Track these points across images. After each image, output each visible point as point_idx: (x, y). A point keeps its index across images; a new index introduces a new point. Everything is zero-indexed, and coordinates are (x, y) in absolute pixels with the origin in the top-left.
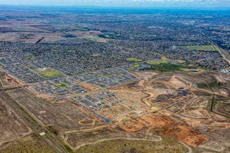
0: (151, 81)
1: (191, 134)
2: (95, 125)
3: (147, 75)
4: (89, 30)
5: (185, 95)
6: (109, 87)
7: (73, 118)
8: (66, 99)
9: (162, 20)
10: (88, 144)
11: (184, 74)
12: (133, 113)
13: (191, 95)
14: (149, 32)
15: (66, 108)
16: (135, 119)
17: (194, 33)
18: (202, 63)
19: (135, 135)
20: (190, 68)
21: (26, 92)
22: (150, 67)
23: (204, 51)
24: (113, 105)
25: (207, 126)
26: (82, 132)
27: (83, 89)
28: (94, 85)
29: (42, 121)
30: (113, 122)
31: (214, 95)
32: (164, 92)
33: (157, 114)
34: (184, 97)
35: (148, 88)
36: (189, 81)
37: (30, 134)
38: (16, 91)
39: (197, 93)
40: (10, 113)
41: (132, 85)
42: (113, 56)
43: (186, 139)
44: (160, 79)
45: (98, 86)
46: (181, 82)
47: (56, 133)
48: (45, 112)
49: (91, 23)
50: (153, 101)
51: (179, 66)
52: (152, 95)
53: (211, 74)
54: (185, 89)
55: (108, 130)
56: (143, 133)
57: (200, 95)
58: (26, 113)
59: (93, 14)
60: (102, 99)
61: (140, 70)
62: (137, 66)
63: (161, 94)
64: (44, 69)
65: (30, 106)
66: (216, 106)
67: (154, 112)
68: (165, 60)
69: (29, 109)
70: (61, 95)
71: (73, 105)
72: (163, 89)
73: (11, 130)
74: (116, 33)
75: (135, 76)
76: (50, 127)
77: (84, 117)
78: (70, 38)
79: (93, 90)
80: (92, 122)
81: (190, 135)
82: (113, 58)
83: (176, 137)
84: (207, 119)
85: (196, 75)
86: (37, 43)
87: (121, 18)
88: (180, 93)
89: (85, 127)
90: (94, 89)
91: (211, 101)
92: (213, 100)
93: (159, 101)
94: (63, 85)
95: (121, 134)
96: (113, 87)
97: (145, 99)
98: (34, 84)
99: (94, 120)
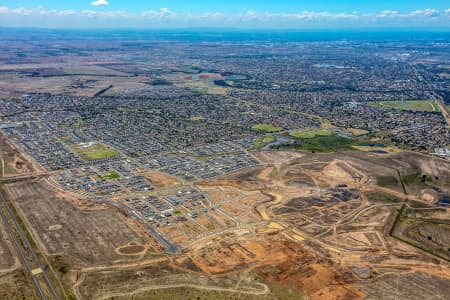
0: (286, 171)
1: (334, 282)
2: (145, 256)
3: (282, 159)
4: (201, 71)
5: (346, 200)
6: (200, 180)
7: (108, 241)
8: (108, 204)
9: (346, 52)
10: (118, 295)
11: (357, 157)
12: (227, 235)
13: (358, 201)
14: (313, 75)
15: (102, 220)
16: (228, 247)
17: (403, 76)
18: (402, 134)
19: (217, 281)
20: (372, 145)
21: (40, 186)
22: (292, 141)
23: (411, 112)
24: (195, 216)
25: (372, 265)
26: (115, 269)
27: (148, 183)
28: (173, 176)
29: (47, 246)
30: (183, 252)
31: (407, 200)
32: (305, 192)
33: (276, 237)
34: (344, 203)
35: (275, 183)
36: (363, 171)
37: (14, 272)
38: (23, 186)
39: (372, 197)
41: (245, 178)
42: (229, 120)
43: (319, 292)
44: (304, 167)
45: (178, 178)
46: (345, 174)
47: (63, 270)
48: (60, 226)
49: (209, 58)
50: (278, 211)
51: (352, 142)
52: (279, 198)
53: (412, 158)
54: (350, 187)
55: (167, 268)
56: (235, 276)
57: (376, 200)
58: (24, 228)
59: (217, 43)
60: (177, 204)
61: (272, 147)
62: (268, 139)
63: (298, 196)
64: (91, 144)
65: (37, 215)
66: (404, 225)
67: (270, 234)
68: (326, 129)
69: (32, 218)
70: (103, 194)
71: (119, 214)
72: (304, 187)
74: (249, 77)
75: (257, 159)
76: (57, 257)
77: (130, 239)
78: (160, 87)
79: (166, 186)
80: (141, 249)
81: (331, 284)
82: (227, 125)
83: (300, 286)
84: (378, 250)
85: (381, 159)
86: (96, 95)
87: (270, 49)
88: (335, 195)
89: (123, 260)
90: (170, 183)
91: (397, 213)
92: (400, 211)
93: (290, 211)
94: (115, 176)
95: (188, 278)
96: (207, 180)
97: (262, 206)
98: (62, 172)
99: (147, 247)
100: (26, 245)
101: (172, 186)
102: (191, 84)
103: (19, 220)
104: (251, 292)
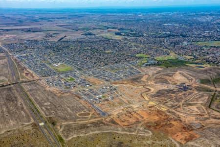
0: (154, 77)
1: (183, 130)
2: (91, 118)
3: (152, 71)
4: (108, 28)
5: (185, 91)
6: (113, 81)
7: (73, 110)
8: (70, 93)
9: (179, 18)
10: (81, 135)
11: (189, 69)
12: (129, 107)
13: (191, 91)
14: (164, 29)
15: (69, 101)
16: (130, 113)
17: (209, 29)
18: (211, 58)
19: (126, 129)
20: (196, 64)
21: (38, 85)
22: (156, 62)
23: (215, 47)
24: (113, 98)
25: (201, 122)
26: (77, 124)
27: (88, 83)
28: (100, 79)
29: (44, 112)
30: (109, 115)
31: (216, 91)
32: (165, 87)
33: (153, 109)
34: (185, 92)
35: (150, 83)
36: (193, 76)
37: (31, 124)
38: (30, 84)
39: (198, 89)
40: (19, 104)
41: (135, 80)
42: (124, 52)
43: (176, 135)
44: (164, 75)
45: (103, 80)
46: (184, 78)
47: (54, 124)
48: (49, 103)
49: (111, 22)
50: (152, 96)
51: (186, 62)
52: (152, 90)
53: (217, 70)
54: (187, 84)
55: (102, 123)
56: (135, 127)
57: (201, 91)
58: (33, 104)
59: (115, 14)
60: (104, 93)
61: (146, 65)
62: (144, 61)
63: (161, 89)
64: (59, 64)
65: (38, 98)
66: (216, 103)
67: (150, 107)
68: (173, 56)
69: (36, 100)
70: (68, 88)
71: (76, 98)
72: (165, 84)
73: (16, 120)
74: (132, 31)
75: (140, 71)
76: (50, 118)
77: (83, 109)
78: (89, 36)
79: (97, 84)
80: (89, 114)
81: (181, 131)
82: (124, 54)
83: (167, 132)
84: (204, 115)
85: (202, 71)
86: (59, 41)
87: (141, 17)
88: (180, 88)
89: (81, 119)
90: (99, 83)
91: (211, 97)
92: (213, 96)
93: (158, 96)
94: (72, 79)
95: (113, 127)
96: (117, 81)
97: (145, 94)
98: (47, 78)
99: (91, 113)
100: (35, 112)
101: (100, 84)
102: (104, 35)
103: (30, 100)
104: (143, 135)
